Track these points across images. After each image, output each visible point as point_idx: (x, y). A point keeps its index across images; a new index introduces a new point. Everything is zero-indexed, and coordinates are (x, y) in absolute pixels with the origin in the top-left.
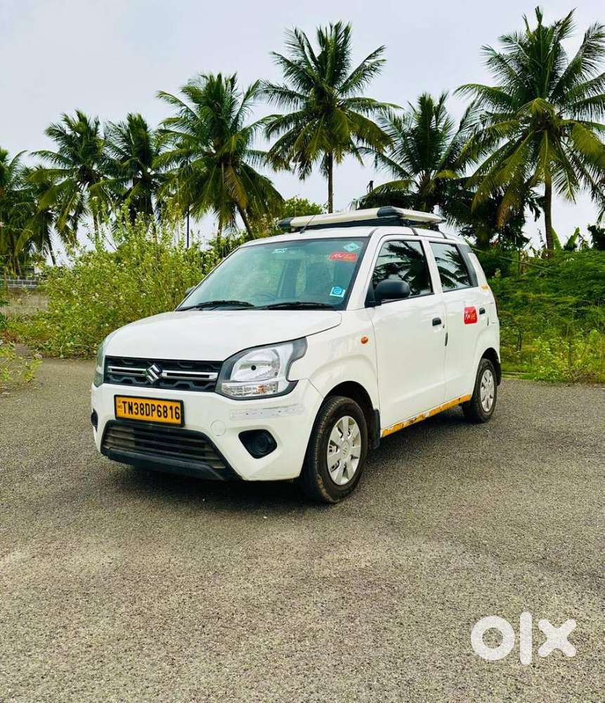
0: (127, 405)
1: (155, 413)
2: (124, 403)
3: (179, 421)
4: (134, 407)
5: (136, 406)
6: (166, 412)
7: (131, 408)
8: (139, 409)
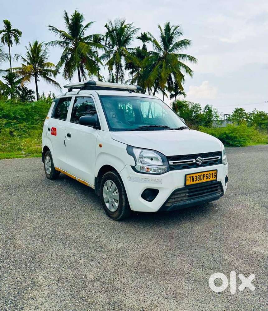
0: (191, 178)
1: (205, 178)
2: (190, 177)
3: (215, 179)
4: (195, 178)
5: (196, 177)
6: (210, 176)
7: (193, 179)
8: (197, 178)
